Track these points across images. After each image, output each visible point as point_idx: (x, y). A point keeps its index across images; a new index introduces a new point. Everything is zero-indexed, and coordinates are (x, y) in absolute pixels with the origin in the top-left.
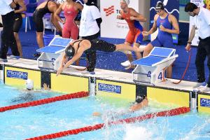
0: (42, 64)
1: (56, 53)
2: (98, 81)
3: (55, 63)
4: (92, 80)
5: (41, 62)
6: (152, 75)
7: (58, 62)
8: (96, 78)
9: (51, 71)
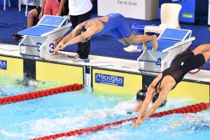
0: (24, 50)
1: (42, 36)
2: (95, 71)
3: (40, 49)
4: (87, 70)
5: (24, 48)
6: (162, 63)
7: (44, 48)
8: (93, 67)
9: (36, 58)
